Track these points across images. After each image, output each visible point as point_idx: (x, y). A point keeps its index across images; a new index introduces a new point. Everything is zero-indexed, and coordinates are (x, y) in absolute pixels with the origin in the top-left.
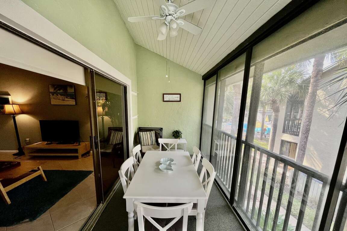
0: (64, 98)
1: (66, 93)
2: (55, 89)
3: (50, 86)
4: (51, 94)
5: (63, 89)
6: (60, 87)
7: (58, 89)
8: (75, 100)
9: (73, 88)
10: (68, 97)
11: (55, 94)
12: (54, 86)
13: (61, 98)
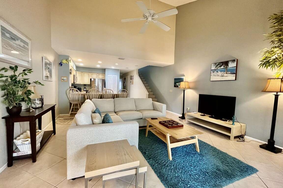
1: (226, 69)
2: (216, 67)
3: (212, 65)
4: (212, 72)
5: (224, 65)
6: (222, 64)
7: (219, 66)
8: (235, 75)
9: (236, 62)
10: (227, 73)
11: (215, 72)
12: (216, 64)
13: (220, 75)
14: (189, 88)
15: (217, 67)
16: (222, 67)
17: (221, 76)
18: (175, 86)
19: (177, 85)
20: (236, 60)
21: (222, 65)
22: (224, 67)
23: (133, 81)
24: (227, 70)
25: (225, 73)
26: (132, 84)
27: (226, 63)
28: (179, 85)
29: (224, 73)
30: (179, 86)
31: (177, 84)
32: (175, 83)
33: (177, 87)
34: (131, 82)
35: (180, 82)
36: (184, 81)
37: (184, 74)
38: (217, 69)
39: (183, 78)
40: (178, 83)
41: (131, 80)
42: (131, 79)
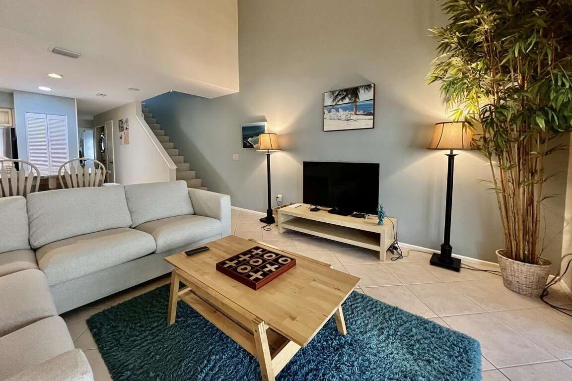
0: (349, 115)
1: (354, 104)
2: (334, 100)
3: (326, 94)
4: (326, 111)
5: (350, 96)
6: (345, 94)
7: (340, 98)
8: (372, 117)
9: (373, 89)
10: (358, 113)
11: (333, 110)
12: (333, 94)
13: (343, 117)
14: (280, 149)
15: (337, 100)
16: (347, 100)
17: (344, 120)
18: (245, 146)
19: (249, 143)
20: (373, 85)
21: (347, 95)
22: (350, 99)
23: (128, 133)
24: (355, 107)
25: (353, 113)
26: (125, 143)
27: (353, 92)
28: (256, 142)
29: (351, 112)
30: (254, 146)
31: (250, 140)
32: (245, 138)
33: (251, 146)
34: (121, 138)
35: (257, 135)
36: (266, 132)
37: (264, 117)
38: (336, 104)
39: (264, 126)
40: (252, 137)
41: (122, 133)
42: (121, 129)
